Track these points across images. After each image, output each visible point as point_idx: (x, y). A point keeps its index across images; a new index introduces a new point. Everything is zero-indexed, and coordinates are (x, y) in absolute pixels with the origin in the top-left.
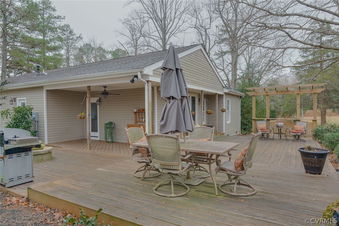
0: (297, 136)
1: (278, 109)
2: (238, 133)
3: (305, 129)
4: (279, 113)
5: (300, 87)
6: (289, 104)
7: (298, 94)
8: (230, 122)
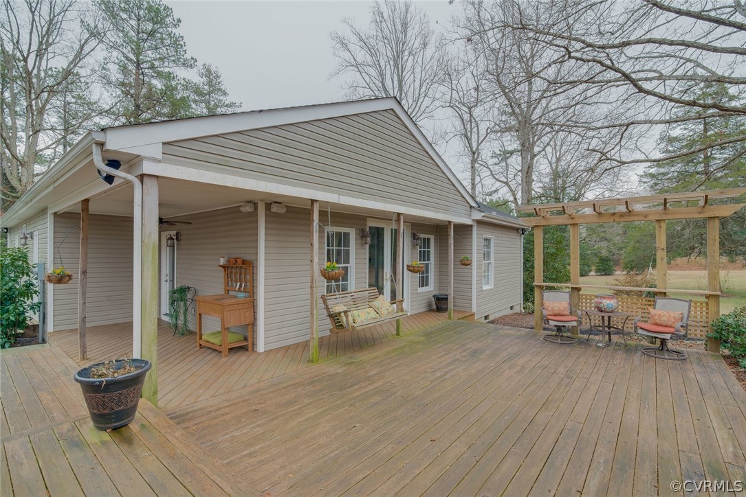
0: (658, 341)
1: (614, 254)
2: (517, 309)
3: (685, 321)
4: (617, 263)
5: (665, 199)
6: (637, 245)
7: (659, 221)
8: (492, 287)
